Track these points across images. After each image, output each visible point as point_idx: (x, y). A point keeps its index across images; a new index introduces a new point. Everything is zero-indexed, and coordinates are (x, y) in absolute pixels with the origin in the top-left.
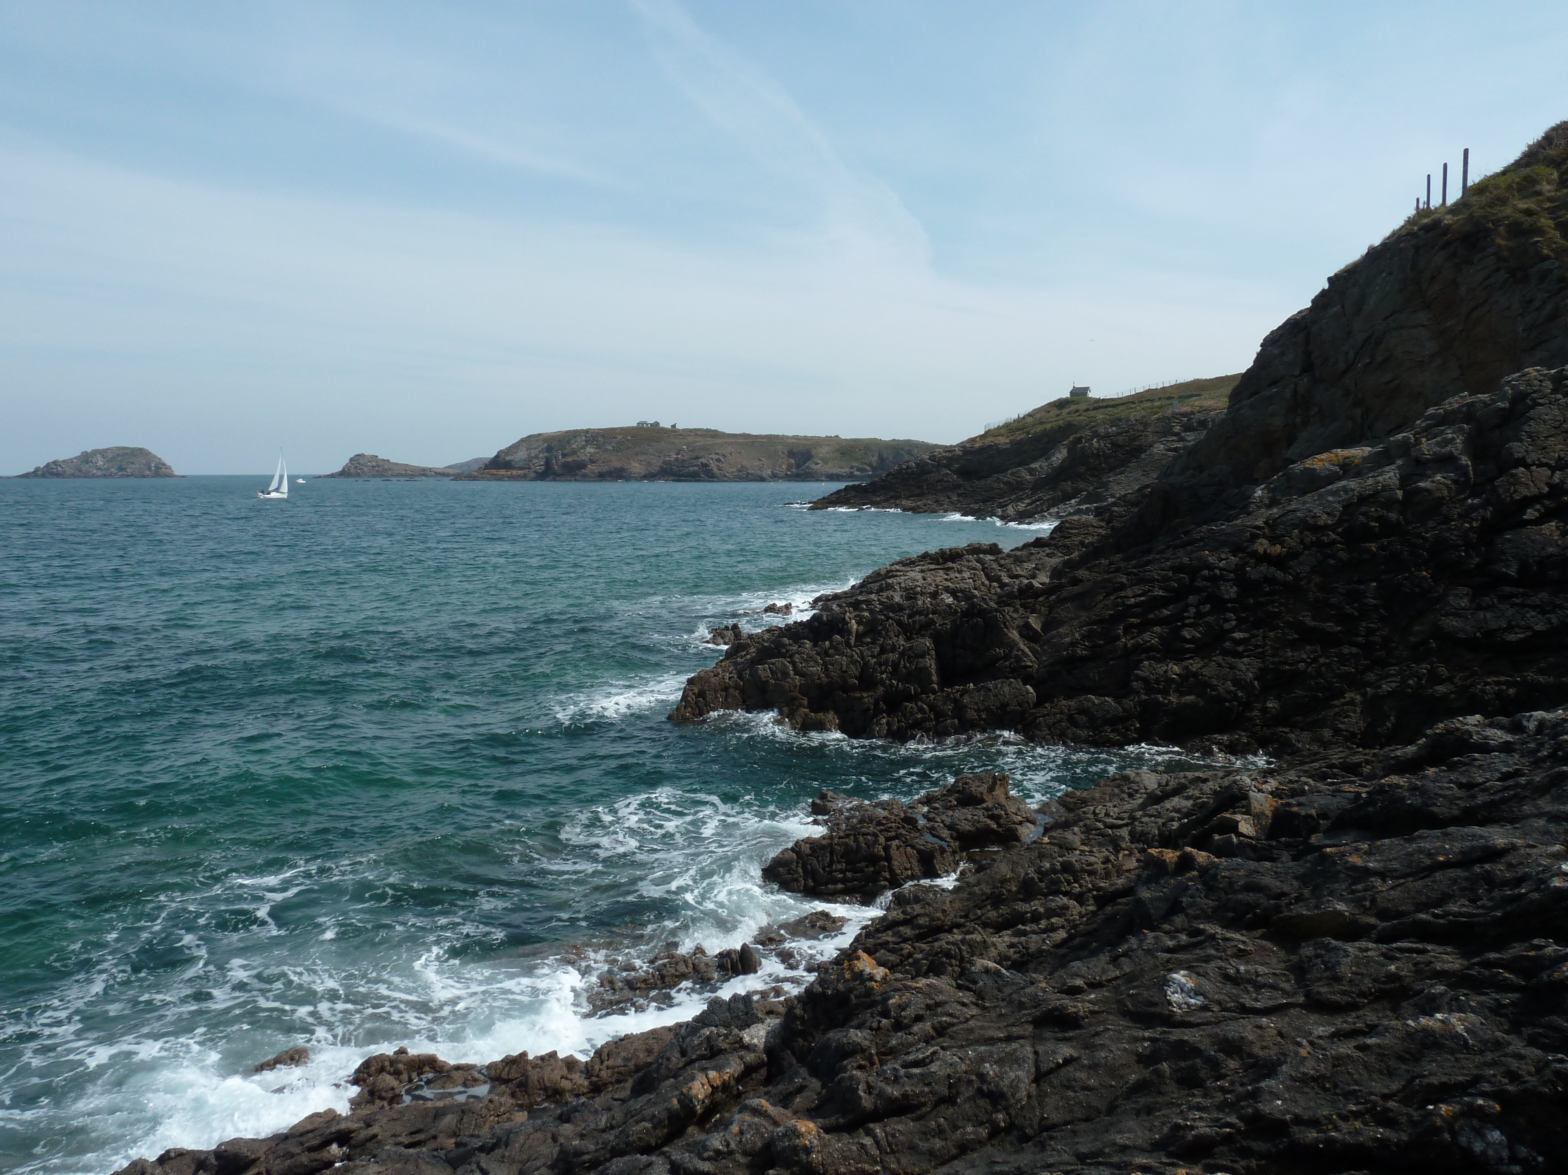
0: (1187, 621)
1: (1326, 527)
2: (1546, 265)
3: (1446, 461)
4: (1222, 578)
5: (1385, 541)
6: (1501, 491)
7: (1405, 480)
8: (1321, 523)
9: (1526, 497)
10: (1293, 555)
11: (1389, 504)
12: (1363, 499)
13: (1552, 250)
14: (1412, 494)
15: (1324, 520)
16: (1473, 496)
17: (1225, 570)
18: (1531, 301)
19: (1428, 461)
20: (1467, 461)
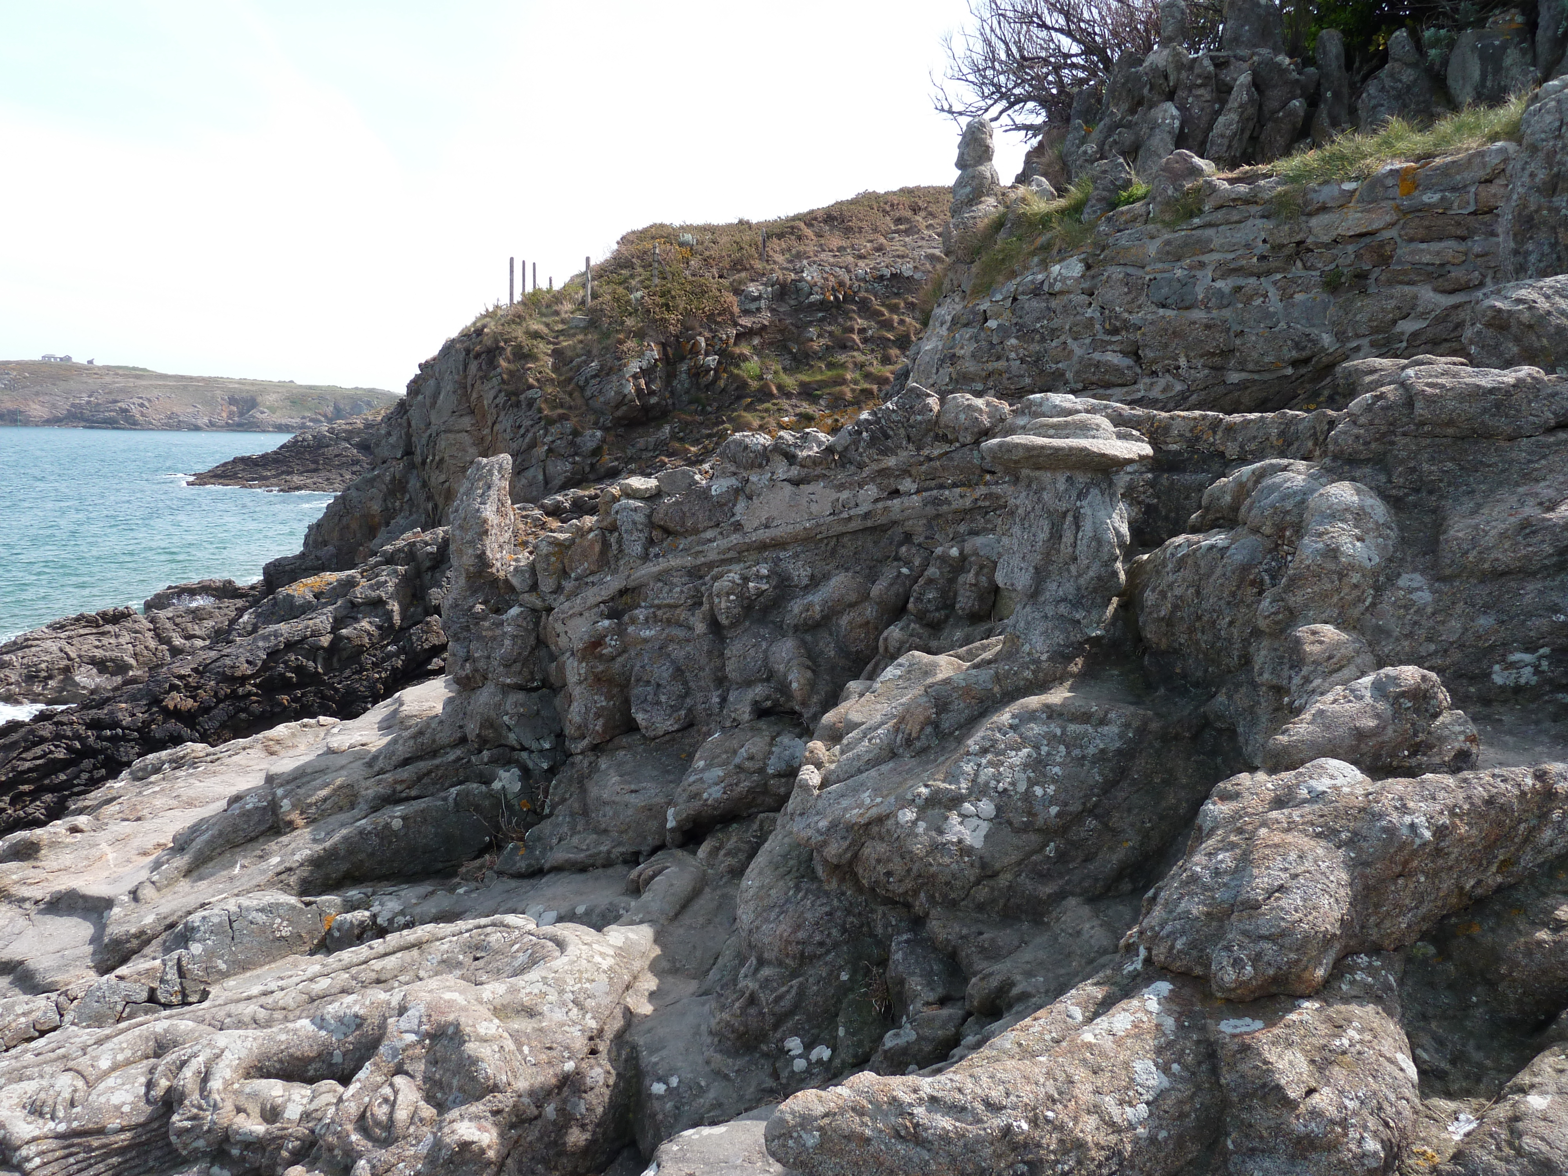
0: (76, 790)
1: (244, 679)
2: (530, 393)
3: (377, 604)
4: (124, 738)
5: (299, 693)
6: (414, 638)
7: (338, 623)
8: (238, 673)
9: (434, 646)
10: (205, 710)
11: (313, 652)
12: (290, 646)
13: (538, 380)
14: (337, 640)
15: (245, 669)
16: (393, 642)
17: (128, 728)
18: (520, 427)
19: (363, 604)
20: (395, 607)
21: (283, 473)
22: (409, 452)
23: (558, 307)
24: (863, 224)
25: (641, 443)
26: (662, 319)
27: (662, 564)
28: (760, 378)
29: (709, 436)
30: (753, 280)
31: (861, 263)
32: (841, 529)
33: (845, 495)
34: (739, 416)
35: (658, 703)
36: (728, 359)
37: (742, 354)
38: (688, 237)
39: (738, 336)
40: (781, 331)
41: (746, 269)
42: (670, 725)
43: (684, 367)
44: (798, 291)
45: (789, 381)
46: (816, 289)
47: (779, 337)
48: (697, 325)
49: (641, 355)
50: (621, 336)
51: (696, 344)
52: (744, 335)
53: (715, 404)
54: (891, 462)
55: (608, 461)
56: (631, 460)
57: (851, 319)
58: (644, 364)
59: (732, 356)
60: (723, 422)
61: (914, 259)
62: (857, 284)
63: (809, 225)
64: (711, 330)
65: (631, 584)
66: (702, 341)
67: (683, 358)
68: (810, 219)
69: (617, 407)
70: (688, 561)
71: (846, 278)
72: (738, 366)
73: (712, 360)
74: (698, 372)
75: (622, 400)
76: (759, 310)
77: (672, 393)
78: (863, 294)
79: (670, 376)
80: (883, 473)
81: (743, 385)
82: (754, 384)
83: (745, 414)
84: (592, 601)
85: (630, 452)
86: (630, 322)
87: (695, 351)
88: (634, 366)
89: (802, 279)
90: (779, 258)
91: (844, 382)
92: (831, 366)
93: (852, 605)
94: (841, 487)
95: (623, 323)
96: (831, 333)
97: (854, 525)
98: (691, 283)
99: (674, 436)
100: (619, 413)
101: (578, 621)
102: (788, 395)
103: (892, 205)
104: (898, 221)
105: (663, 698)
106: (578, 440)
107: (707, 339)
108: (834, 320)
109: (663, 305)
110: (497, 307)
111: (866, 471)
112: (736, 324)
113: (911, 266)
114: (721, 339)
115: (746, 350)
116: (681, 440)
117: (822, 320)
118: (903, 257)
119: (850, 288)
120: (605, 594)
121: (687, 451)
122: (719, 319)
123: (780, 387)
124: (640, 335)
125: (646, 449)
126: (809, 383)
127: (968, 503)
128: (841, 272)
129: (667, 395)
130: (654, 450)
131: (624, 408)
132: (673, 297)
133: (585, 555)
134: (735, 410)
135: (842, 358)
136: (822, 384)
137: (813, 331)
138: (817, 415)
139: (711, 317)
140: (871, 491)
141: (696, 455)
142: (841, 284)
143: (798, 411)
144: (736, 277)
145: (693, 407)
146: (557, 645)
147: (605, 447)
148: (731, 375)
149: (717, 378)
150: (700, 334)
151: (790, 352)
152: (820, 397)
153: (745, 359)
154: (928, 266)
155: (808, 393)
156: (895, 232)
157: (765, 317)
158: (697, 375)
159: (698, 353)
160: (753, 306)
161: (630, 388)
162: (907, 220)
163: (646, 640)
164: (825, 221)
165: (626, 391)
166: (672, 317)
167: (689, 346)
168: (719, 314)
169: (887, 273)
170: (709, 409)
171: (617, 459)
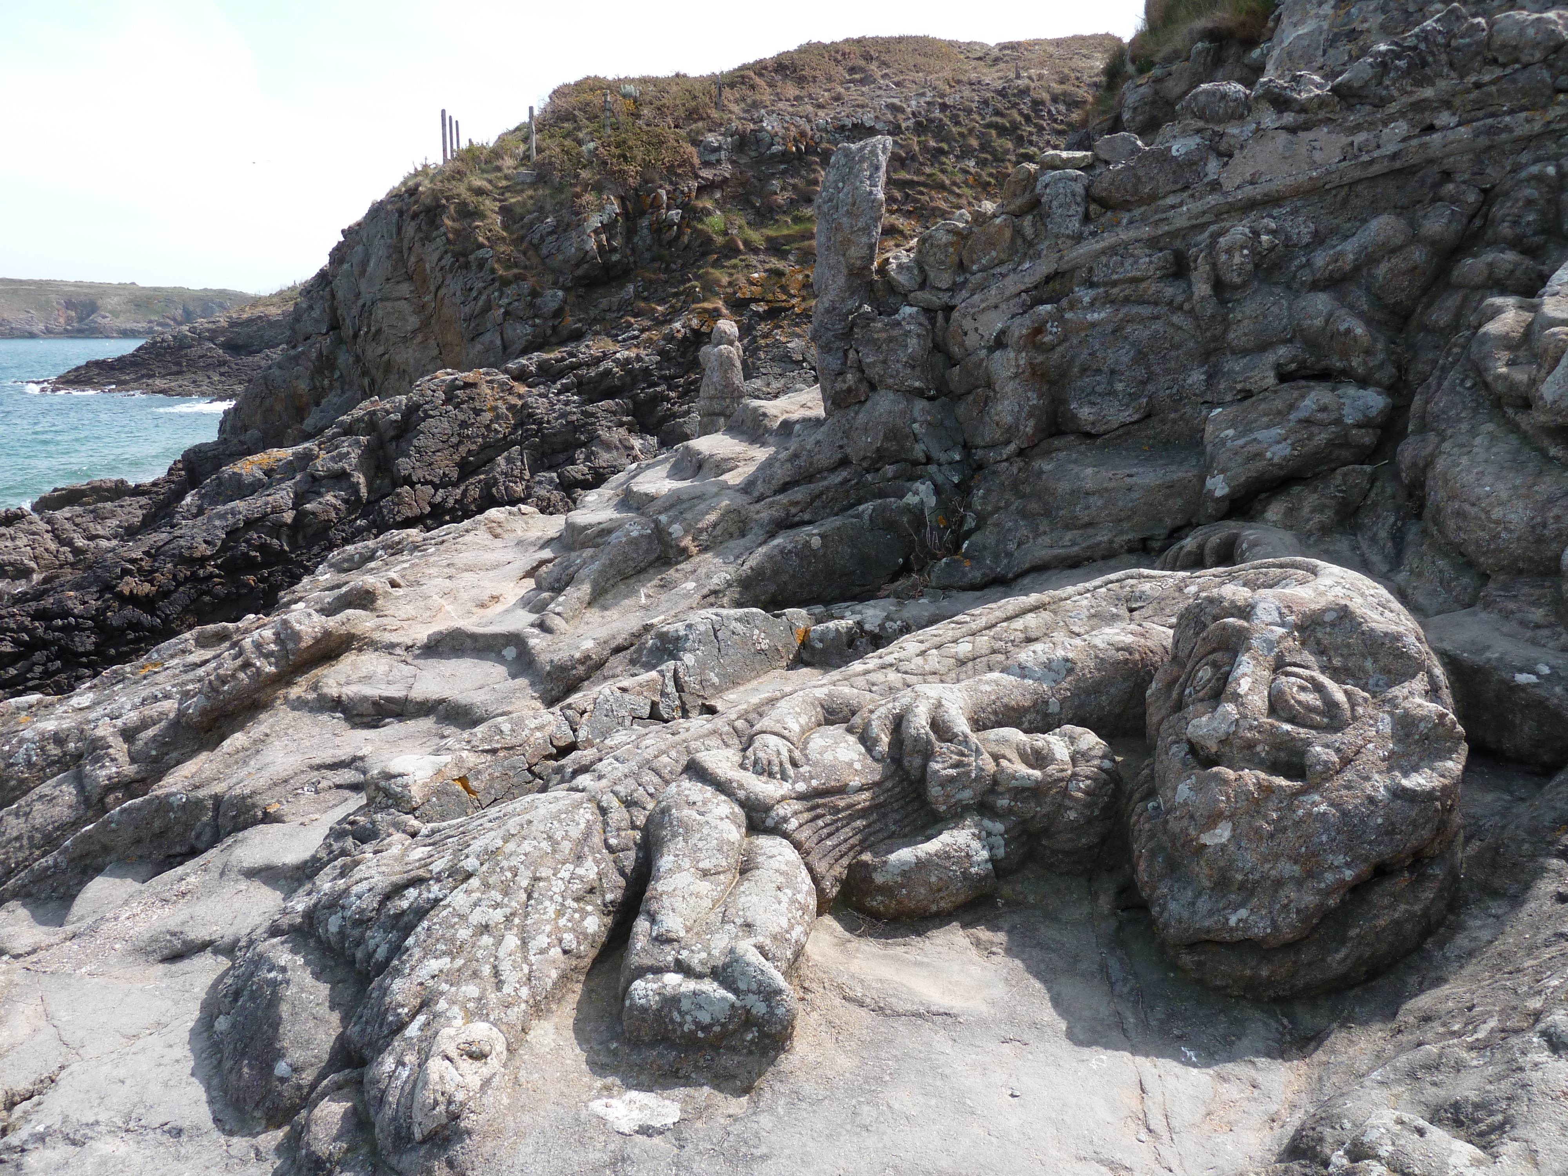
0: (30, 684)
1: (203, 561)
2: (481, 253)
3: (340, 478)
4: (78, 627)
5: (266, 573)
6: (385, 511)
7: (300, 499)
8: (197, 554)
9: (407, 518)
10: (164, 594)
11: (277, 529)
12: (250, 524)
13: (488, 239)
14: (301, 516)
15: (204, 550)
16: (362, 516)
17: (82, 617)
18: (471, 289)
19: (325, 477)
20: (360, 479)
21: (143, 376)
22: (335, 326)
23: (499, 163)
24: (818, 73)
25: (604, 303)
26: (620, 171)
27: (1109, 239)
28: (725, 233)
29: (676, 295)
30: (710, 131)
31: (821, 113)
32: (1358, 174)
33: (1360, 138)
34: (707, 273)
35: (1112, 393)
36: (692, 214)
37: (705, 208)
38: (630, 88)
39: (701, 190)
40: (743, 185)
41: (703, 119)
42: (1128, 415)
43: (645, 222)
44: (758, 141)
45: (756, 237)
46: (777, 139)
47: (740, 190)
48: (657, 177)
49: (601, 208)
50: (578, 189)
51: (657, 197)
52: (706, 188)
53: (680, 261)
54: (1428, 92)
55: (570, 322)
56: (595, 321)
57: (814, 171)
58: (605, 219)
59: (694, 210)
60: (689, 280)
61: (874, 109)
62: (818, 134)
63: (761, 75)
64: (671, 183)
65: (1064, 267)
66: (663, 192)
67: (643, 213)
68: (760, 68)
69: (578, 265)
70: (1146, 231)
71: (808, 128)
72: (701, 220)
73: (675, 214)
74: (660, 227)
75: (584, 257)
76: (719, 161)
77: (633, 250)
78: (824, 145)
79: (631, 232)
80: (1419, 106)
81: (708, 241)
82: (719, 240)
83: (711, 270)
84: (1012, 290)
85: (593, 313)
86: (585, 174)
87: (656, 205)
88: (595, 221)
89: (762, 129)
90: (735, 108)
91: (812, 236)
92: (797, 220)
93: (1394, 251)
94: (1358, 128)
95: (577, 176)
96: (794, 187)
97: (1376, 169)
98: (647, 133)
99: (638, 296)
100: (580, 272)
101: (992, 315)
102: (755, 251)
103: (844, 54)
104: (852, 70)
105: (1120, 386)
106: (538, 301)
107: (668, 193)
108: (796, 173)
109: (619, 157)
110: (425, 166)
111: (1393, 108)
112: (697, 177)
113: (872, 115)
114: (682, 192)
115: (709, 205)
116: (646, 299)
117: (784, 173)
118: (863, 106)
119: (812, 138)
120: (1029, 281)
121: (654, 310)
122: (679, 171)
123: (746, 243)
124: (598, 188)
125: (609, 310)
126: (777, 238)
127: (1537, 127)
128: (802, 122)
129: (628, 252)
130: (619, 311)
131: (586, 266)
132: (631, 148)
133: (991, 243)
134: (700, 267)
135: (808, 211)
136: (790, 239)
137: (776, 183)
138: (787, 270)
139: (671, 169)
140: (1401, 128)
141: (663, 315)
142: (803, 134)
143: (767, 266)
144: (694, 126)
145: (656, 265)
146: (962, 344)
147: (567, 308)
148: (695, 230)
149: (680, 233)
150: (661, 187)
151: (753, 206)
152: (788, 252)
153: (709, 213)
154: (890, 117)
155: (775, 248)
156: (850, 81)
157: (726, 170)
158: (659, 231)
159: (659, 207)
160: (713, 158)
161: (592, 244)
162: (862, 70)
163: (1093, 325)
164: (776, 71)
165: (588, 248)
166: (631, 169)
167: (649, 201)
168: (679, 166)
169: (848, 122)
170: (673, 266)
171: (580, 321)
